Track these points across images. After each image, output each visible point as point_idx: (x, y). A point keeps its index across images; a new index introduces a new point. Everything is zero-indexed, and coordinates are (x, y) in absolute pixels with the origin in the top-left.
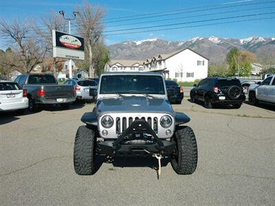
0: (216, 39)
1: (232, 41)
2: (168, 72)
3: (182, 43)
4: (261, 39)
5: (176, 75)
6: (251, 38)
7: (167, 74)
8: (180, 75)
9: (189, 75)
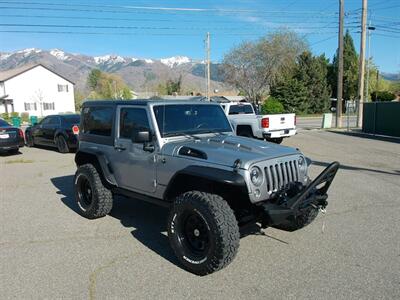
0: (61, 54)
1: (85, 58)
2: (10, 101)
3: (7, 56)
4: (120, 59)
5: (27, 106)
6: (108, 57)
7: (9, 106)
8: (32, 106)
9: (46, 106)
